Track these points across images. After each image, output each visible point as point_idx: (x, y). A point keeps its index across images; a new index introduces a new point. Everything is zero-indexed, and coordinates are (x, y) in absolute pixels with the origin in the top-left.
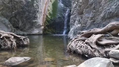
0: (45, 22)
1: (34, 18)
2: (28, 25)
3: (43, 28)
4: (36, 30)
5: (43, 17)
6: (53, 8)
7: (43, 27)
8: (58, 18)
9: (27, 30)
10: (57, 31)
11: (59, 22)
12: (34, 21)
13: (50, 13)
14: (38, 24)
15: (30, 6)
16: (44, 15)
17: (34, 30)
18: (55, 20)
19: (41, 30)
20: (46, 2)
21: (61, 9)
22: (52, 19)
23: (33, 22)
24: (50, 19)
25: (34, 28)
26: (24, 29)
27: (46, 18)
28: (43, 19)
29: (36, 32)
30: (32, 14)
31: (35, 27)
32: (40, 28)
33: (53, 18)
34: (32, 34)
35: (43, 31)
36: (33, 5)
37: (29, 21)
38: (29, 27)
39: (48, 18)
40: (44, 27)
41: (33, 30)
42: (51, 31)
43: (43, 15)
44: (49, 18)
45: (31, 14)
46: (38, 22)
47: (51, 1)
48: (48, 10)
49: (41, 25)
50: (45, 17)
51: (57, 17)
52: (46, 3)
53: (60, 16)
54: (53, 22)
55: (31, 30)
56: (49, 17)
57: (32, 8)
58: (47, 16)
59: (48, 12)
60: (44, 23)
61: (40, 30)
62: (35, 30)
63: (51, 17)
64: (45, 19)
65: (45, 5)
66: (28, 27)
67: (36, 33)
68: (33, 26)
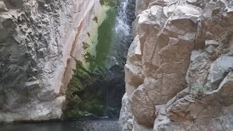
0: (70, 83)
1: (29, 77)
2: (13, 95)
3: (61, 101)
4: (42, 107)
5: (66, 69)
6: (98, 39)
7: (62, 99)
8: (111, 69)
9: (13, 108)
10: (108, 108)
11: (113, 80)
12: (29, 84)
13: (88, 54)
14: (44, 91)
15: (4, 44)
16: (69, 61)
17: (35, 109)
18: (101, 76)
19: (57, 106)
20: (81, 24)
21: (123, 43)
22: (92, 71)
23: (27, 87)
24: (88, 72)
25: (35, 102)
26: (5, 105)
27: (75, 68)
28: (64, 75)
29: (40, 114)
30: (15, 65)
31: (38, 99)
32: (53, 102)
33: (96, 69)
34: (29, 119)
35: (63, 110)
36: (12, 39)
37: (12, 85)
38: (17, 101)
39: (81, 71)
40: (67, 99)
41: (31, 107)
42: (90, 107)
43: (66, 63)
44: (83, 69)
45: (11, 67)
46: (43, 84)
47: (96, 19)
48: (85, 46)
49: (55, 94)
50: (73, 65)
51: (109, 67)
52: (79, 25)
53: (117, 63)
54: (95, 80)
55: (26, 109)
56: (86, 65)
57: (13, 48)
58: (79, 64)
59: (84, 52)
60: (68, 87)
61: (54, 108)
62: (38, 106)
63: (92, 67)
64: (73, 73)
65: (74, 33)
66: (14, 100)
67: (40, 117)
68: (32, 97)
